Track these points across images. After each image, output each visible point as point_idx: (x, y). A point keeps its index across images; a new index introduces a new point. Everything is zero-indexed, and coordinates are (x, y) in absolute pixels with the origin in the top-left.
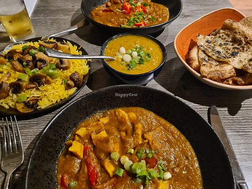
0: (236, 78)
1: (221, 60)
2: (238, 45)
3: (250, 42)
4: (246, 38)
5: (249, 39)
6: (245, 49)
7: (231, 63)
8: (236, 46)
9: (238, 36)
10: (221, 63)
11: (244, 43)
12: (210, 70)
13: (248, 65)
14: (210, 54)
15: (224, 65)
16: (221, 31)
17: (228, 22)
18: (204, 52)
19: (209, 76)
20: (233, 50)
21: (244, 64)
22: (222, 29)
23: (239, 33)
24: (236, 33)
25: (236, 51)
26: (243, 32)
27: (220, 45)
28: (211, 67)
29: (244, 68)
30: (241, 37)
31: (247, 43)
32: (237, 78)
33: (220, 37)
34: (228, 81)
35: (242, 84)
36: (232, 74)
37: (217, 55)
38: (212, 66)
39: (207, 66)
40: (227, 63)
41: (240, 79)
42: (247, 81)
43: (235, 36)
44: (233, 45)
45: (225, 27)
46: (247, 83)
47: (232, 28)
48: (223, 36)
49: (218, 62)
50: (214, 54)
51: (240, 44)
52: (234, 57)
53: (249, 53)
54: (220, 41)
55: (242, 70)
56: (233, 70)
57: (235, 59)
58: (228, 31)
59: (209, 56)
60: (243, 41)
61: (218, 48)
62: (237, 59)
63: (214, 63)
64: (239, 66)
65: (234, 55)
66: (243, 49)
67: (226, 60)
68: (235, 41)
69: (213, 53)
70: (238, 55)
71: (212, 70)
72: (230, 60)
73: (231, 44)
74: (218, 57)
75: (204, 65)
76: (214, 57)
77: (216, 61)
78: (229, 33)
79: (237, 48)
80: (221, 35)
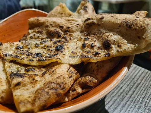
0: (82, 80)
1: (47, 62)
2: (57, 38)
3: (68, 29)
4: (61, 27)
5: (65, 27)
6: (68, 38)
7: (63, 60)
8: (55, 40)
9: (52, 29)
10: (49, 66)
11: (63, 33)
12: (36, 89)
13: (86, 54)
14: (26, 61)
15: (54, 68)
16: (30, 31)
17: (32, 19)
18: (14, 62)
19: (37, 104)
20: (56, 45)
21: (79, 54)
22: (30, 29)
23: (51, 25)
24: (47, 26)
25: (59, 44)
26: (54, 22)
27: (37, 46)
28: (34, 81)
29: (84, 60)
30: (55, 28)
31: (66, 32)
32: (83, 78)
33: (31, 38)
34: (75, 90)
35: (95, 83)
36: (74, 76)
37: (38, 59)
38: (37, 78)
39: (25, 85)
40: (57, 63)
41: (88, 79)
42: (99, 77)
43: (48, 30)
44: (51, 40)
45: (33, 26)
46: (100, 79)
47: (40, 23)
48: (34, 35)
49: (44, 67)
50: (32, 58)
51: (59, 37)
52: (62, 52)
53: (76, 40)
54: (34, 42)
55: (82, 63)
56: (72, 69)
57: (64, 53)
58: (37, 28)
59: (25, 65)
60: (61, 32)
61: (35, 51)
62: (66, 52)
63: (39, 72)
64: (76, 61)
65: (59, 49)
66: (66, 40)
67: (54, 59)
68: (51, 35)
69: (30, 58)
70: (65, 47)
71: (38, 86)
72: (58, 56)
73: (49, 40)
74: (39, 61)
75: (18, 84)
76: (35, 63)
77: (40, 67)
78: (40, 30)
79: (59, 42)
80: (31, 35)
